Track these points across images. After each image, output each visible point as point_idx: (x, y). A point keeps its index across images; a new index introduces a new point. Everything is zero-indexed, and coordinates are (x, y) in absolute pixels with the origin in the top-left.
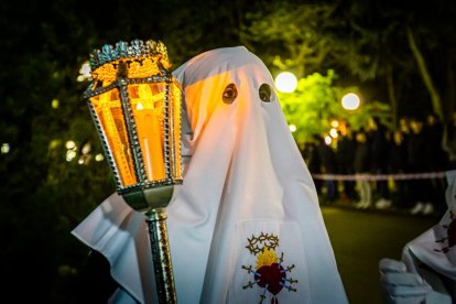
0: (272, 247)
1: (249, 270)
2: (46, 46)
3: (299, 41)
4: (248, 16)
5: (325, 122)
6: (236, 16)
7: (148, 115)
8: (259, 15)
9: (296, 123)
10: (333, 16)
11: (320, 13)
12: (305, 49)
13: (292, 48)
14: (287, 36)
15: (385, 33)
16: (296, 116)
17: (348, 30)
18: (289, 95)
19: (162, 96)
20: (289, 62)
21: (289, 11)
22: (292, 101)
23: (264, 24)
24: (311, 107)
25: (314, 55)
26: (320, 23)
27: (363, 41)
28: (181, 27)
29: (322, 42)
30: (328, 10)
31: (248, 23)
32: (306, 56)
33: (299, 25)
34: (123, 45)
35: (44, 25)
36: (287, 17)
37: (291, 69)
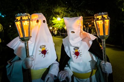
0: (44, 47)
1: (40, 51)
2: (18, 10)
3: (61, 13)
4: (54, 8)
5: (64, 26)
6: (52, 8)
7: (26, 26)
8: (55, 8)
9: (60, 25)
10: (66, 10)
11: (65, 9)
12: (62, 14)
13: (60, 14)
14: (60, 12)
15: (74, 13)
16: (60, 24)
17: (69, 12)
18: (59, 21)
19: (28, 23)
20: (60, 16)
21: (60, 8)
22: (60, 22)
23: (56, 10)
24: (62, 23)
25: (63, 15)
26: (64, 10)
27: (71, 14)
28: (42, 9)
29: (65, 13)
30: (66, 8)
31: (54, 9)
32: (62, 15)
33: (61, 10)
34: (22, 14)
35: (18, 6)
36: (60, 9)
37: (60, 17)
